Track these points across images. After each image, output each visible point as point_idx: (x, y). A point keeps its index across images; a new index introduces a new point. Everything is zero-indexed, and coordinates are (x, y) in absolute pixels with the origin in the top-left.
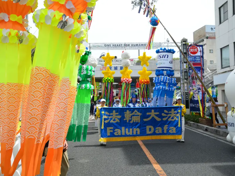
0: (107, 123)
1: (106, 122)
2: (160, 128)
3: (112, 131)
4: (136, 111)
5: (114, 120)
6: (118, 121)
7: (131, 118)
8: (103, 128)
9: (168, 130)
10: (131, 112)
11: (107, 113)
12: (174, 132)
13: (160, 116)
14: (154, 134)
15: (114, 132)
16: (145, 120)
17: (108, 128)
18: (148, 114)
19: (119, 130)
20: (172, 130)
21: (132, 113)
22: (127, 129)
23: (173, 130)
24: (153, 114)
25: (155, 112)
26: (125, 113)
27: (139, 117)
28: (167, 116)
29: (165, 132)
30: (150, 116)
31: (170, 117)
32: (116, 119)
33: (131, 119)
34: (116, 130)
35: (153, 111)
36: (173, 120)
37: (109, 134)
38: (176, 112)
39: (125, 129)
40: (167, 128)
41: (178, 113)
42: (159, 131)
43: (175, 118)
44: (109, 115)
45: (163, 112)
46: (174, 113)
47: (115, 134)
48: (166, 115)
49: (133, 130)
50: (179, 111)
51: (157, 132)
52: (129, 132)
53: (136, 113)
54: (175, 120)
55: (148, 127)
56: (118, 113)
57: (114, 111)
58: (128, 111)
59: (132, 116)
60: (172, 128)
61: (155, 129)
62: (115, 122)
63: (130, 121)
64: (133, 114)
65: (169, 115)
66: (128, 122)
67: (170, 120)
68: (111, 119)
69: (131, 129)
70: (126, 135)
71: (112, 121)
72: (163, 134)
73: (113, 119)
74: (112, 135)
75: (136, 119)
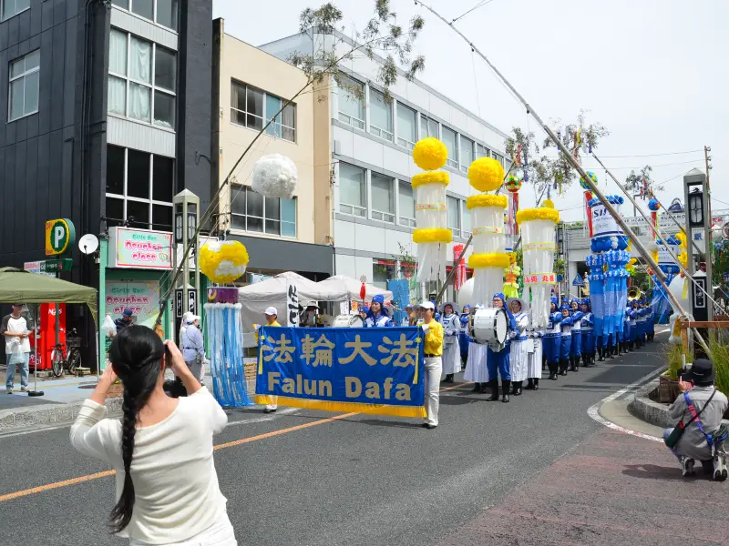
0: (268, 363)
1: (268, 359)
2: (376, 386)
3: (277, 382)
4: (323, 337)
5: (283, 357)
6: (289, 359)
7: (314, 353)
8: (260, 372)
9: (393, 392)
10: (313, 339)
11: (270, 340)
12: (408, 398)
13: (372, 352)
14: (363, 399)
15: (282, 384)
16: (342, 361)
17: (271, 375)
18: (348, 345)
19: (292, 381)
20: (402, 391)
21: (314, 342)
22: (306, 381)
23: (404, 391)
24: (358, 345)
25: (362, 341)
26: (303, 340)
27: (330, 352)
28: (389, 354)
29: (387, 396)
30: (351, 350)
31: (397, 355)
32: (287, 354)
33: (313, 356)
34: (286, 380)
35: (358, 337)
36: (404, 365)
37: (271, 388)
38: (410, 342)
39: (303, 379)
40: (391, 386)
41: (414, 345)
42: (372, 393)
43: (409, 359)
44: (275, 345)
45: (381, 343)
46: (407, 346)
47: (284, 389)
48: (388, 351)
49: (318, 384)
50: (418, 340)
51: (368, 394)
52: (310, 387)
53: (323, 342)
54: (410, 365)
55: (349, 380)
56: (289, 342)
57: (283, 336)
58: (308, 336)
59: (315, 349)
60: (403, 385)
61: (364, 385)
62: (285, 361)
63: (312, 360)
64: (318, 343)
65: (394, 351)
66: (308, 363)
67: (397, 363)
68: (278, 353)
69: (314, 382)
70: (304, 396)
71: (278, 359)
72: (382, 401)
73: (281, 354)
74: (278, 391)
75: (325, 358)
